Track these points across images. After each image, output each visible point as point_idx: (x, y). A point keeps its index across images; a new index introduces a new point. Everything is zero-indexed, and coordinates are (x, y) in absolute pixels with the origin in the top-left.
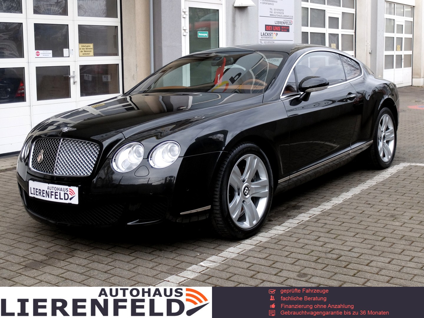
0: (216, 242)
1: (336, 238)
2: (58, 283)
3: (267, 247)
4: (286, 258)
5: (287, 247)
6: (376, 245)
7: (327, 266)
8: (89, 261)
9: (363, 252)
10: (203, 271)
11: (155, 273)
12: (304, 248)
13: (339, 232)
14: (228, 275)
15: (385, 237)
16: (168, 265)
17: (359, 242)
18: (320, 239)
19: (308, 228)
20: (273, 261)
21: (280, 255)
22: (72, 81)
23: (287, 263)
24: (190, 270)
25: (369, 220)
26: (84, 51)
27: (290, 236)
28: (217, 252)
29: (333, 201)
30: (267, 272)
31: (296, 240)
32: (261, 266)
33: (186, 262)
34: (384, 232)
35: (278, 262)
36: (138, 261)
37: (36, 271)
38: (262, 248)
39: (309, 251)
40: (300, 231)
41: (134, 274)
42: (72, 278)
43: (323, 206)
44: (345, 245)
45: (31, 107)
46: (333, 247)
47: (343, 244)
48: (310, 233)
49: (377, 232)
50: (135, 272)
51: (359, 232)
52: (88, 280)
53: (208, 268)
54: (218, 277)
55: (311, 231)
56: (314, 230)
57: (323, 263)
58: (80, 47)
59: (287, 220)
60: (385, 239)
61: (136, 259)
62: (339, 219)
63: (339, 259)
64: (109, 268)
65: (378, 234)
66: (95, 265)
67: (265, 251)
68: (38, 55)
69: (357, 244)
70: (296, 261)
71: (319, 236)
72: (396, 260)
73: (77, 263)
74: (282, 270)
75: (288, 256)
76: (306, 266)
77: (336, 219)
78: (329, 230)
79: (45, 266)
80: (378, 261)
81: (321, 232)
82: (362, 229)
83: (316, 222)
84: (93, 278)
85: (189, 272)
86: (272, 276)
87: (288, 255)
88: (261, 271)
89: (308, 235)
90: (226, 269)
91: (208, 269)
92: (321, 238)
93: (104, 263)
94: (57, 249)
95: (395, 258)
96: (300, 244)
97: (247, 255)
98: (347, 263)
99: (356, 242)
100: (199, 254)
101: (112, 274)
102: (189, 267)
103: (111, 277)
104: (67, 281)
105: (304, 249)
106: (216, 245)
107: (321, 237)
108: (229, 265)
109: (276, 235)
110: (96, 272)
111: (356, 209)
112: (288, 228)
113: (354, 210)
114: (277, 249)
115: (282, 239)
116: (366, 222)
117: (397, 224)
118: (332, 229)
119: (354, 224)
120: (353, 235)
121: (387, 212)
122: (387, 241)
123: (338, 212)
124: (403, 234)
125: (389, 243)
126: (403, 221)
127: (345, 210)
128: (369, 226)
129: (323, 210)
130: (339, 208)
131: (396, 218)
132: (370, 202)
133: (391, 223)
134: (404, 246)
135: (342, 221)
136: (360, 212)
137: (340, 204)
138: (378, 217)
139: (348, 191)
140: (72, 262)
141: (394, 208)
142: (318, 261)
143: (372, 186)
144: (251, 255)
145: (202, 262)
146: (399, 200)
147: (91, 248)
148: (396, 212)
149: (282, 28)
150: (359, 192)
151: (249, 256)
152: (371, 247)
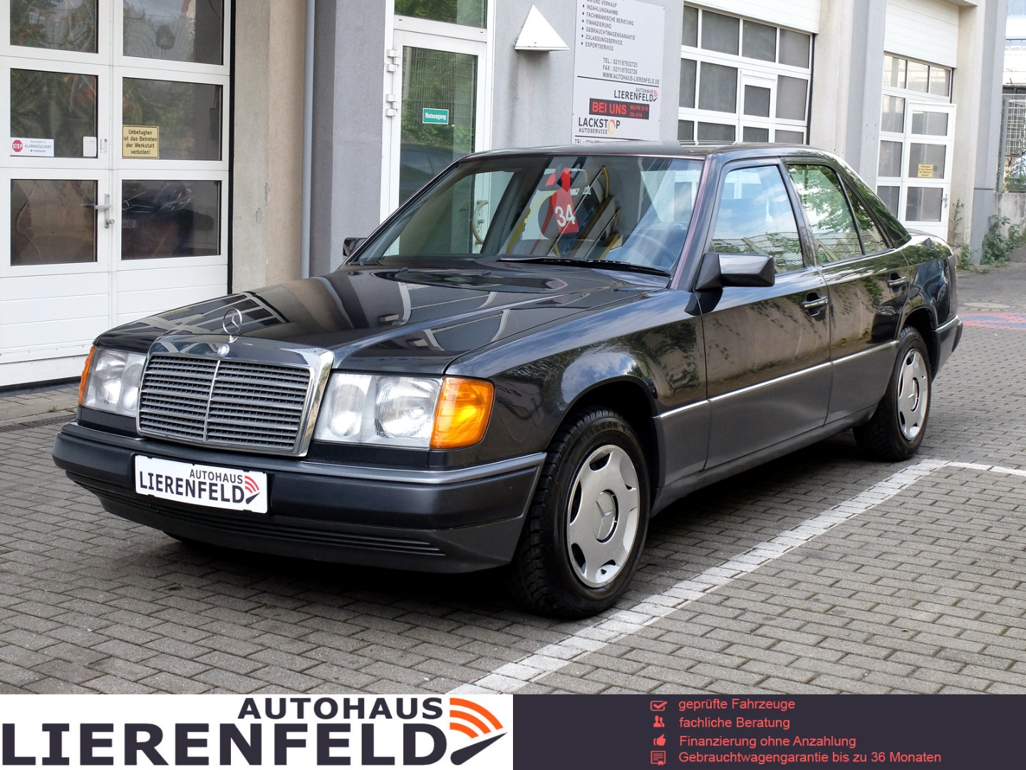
1: (774, 649)
3: (599, 665)
5: (650, 667)
6: (874, 671)
8: (145, 688)
12: (692, 670)
13: (779, 634)
15: (895, 651)
17: (830, 661)
18: (732, 650)
19: (700, 619)
22: (101, 218)
25: (853, 603)
26: (134, 145)
27: (656, 639)
28: (474, 674)
31: (669, 650)
34: (891, 637)
38: (588, 668)
40: (680, 626)
43: (737, 563)
44: (795, 668)
46: (766, 673)
47: (792, 663)
48: (706, 633)
49: (875, 635)
51: (830, 635)
55: (709, 629)
56: (715, 625)
59: (647, 598)
60: (895, 654)
62: (777, 598)
65: (877, 639)
67: (596, 675)
68: (17, 150)
69: (827, 666)
71: (730, 640)
77: (770, 597)
78: (754, 626)
81: (735, 631)
82: (835, 626)
83: (719, 604)
89: (701, 639)
92: (734, 646)
96: (683, 662)
97: (549, 686)
99: (822, 660)
100: (427, 679)
105: (692, 672)
107: (734, 644)
109: (621, 633)
111: (820, 574)
112: (650, 617)
113: (814, 577)
114: (624, 671)
115: (638, 646)
116: (845, 609)
117: (923, 616)
118: (761, 625)
119: (816, 614)
120: (815, 642)
121: (897, 584)
122: (902, 660)
123: (774, 581)
124: (939, 643)
125: (906, 666)
126: (938, 609)
127: (792, 576)
128: (853, 620)
129: (737, 575)
130: (777, 571)
131: (920, 601)
132: (852, 559)
133: (907, 612)
134: (943, 674)
135: (784, 603)
136: (827, 584)
137: (778, 560)
138: (875, 599)
139: (796, 527)
140: (103, 689)
141: (913, 576)
143: (856, 517)
144: (560, 686)
146: (924, 555)
147: (150, 653)
148: (918, 585)
149: (632, 107)
150: (823, 531)
151: (556, 689)
152: (860, 675)
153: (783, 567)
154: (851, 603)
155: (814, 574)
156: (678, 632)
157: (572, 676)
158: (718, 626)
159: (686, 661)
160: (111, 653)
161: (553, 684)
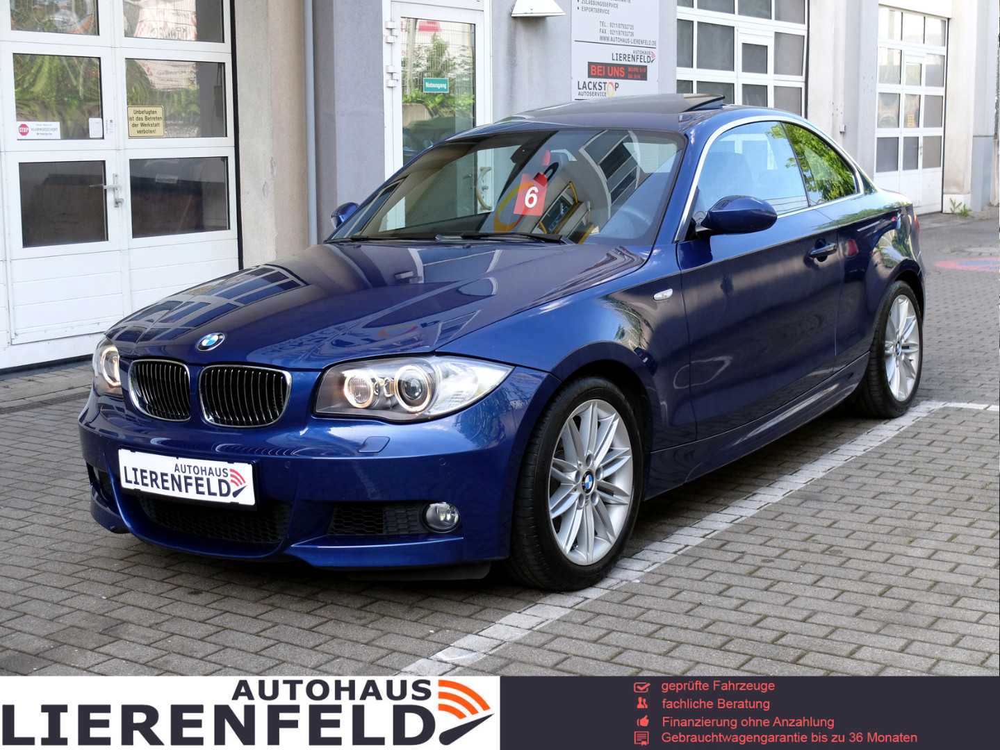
0: (474, 599)
1: (771, 589)
3: (601, 611)
4: (649, 639)
5: (650, 612)
6: (869, 607)
7: (750, 660)
8: (157, 651)
9: (839, 625)
10: (445, 673)
12: (691, 613)
13: (778, 575)
15: (890, 587)
17: (826, 600)
18: (731, 592)
19: (701, 564)
20: (617, 647)
21: (633, 632)
22: (110, 198)
23: (651, 653)
24: (412, 673)
26: (139, 125)
27: (657, 584)
28: (478, 625)
31: (669, 595)
32: (587, 660)
33: (401, 652)
34: (886, 574)
35: (629, 649)
36: (282, 651)
38: (590, 615)
39: (706, 622)
40: (681, 571)
43: (737, 509)
44: (792, 608)
45: (8, 262)
46: (763, 613)
47: (788, 603)
48: (706, 577)
49: (870, 572)
51: (826, 575)
53: (456, 666)
55: (708, 573)
56: (715, 569)
57: (741, 651)
58: (132, 115)
59: (648, 545)
60: (890, 591)
61: (277, 646)
62: (775, 540)
63: (779, 642)
64: (210, 667)
65: (873, 577)
66: (174, 661)
67: (599, 621)
68: (23, 134)
69: (823, 605)
70: (674, 648)
71: (729, 582)
72: (919, 643)
73: (129, 657)
74: (641, 669)
75: (653, 635)
76: (700, 660)
77: (769, 540)
78: (753, 568)
79: (46, 664)
80: (874, 647)
81: (735, 574)
82: (832, 566)
83: (719, 548)
87: (655, 632)
89: (700, 583)
90: (500, 668)
91: (457, 669)
92: (733, 588)
93: (195, 655)
94: (76, 622)
95: (916, 639)
96: (682, 605)
97: (552, 634)
98: (800, 651)
99: (818, 599)
100: (432, 631)
102: (410, 664)
105: (692, 616)
106: (476, 607)
107: (732, 586)
108: (510, 659)
109: (622, 581)
111: (818, 515)
112: (650, 563)
113: (813, 519)
114: (625, 616)
115: (639, 592)
116: (842, 549)
117: (919, 552)
118: (760, 568)
119: (813, 555)
120: (813, 581)
121: (893, 523)
122: (896, 596)
123: (773, 524)
124: (934, 578)
125: (901, 601)
126: (933, 545)
127: (790, 518)
128: (850, 558)
129: (737, 519)
130: (776, 514)
131: (917, 538)
132: (850, 500)
133: (902, 549)
134: (937, 607)
135: (782, 545)
136: (825, 525)
137: (777, 503)
138: (872, 537)
139: (796, 472)
140: (116, 654)
141: (909, 514)
142: (727, 647)
143: (855, 459)
144: (561, 633)
145: (440, 652)
146: (921, 493)
147: (163, 618)
148: (914, 522)
149: (630, 69)
150: (822, 475)
151: (557, 636)
152: (856, 611)
153: (781, 510)
154: (849, 543)
155: (813, 516)
156: (679, 577)
157: (573, 623)
158: (718, 569)
159: (686, 604)
160: (125, 619)
161: (555, 631)
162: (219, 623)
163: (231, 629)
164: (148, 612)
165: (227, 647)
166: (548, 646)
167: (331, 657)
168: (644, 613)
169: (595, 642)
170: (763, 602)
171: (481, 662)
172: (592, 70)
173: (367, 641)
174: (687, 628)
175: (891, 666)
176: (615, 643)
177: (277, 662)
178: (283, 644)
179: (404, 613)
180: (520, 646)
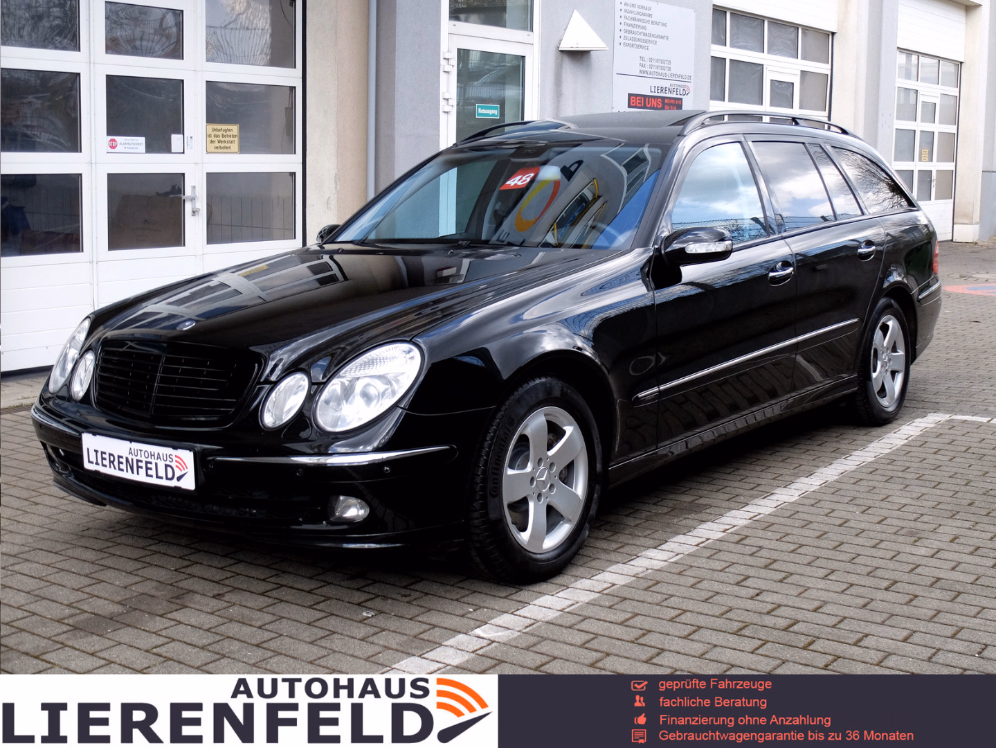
1: (785, 581)
2: (149, 667)
3: (627, 596)
4: (671, 623)
5: (672, 599)
6: (875, 600)
7: (764, 644)
8: (220, 619)
9: (846, 615)
10: (482, 648)
11: (371, 650)
12: (711, 601)
13: (792, 568)
14: (539, 659)
15: (896, 582)
16: (403, 634)
17: (836, 592)
18: (748, 583)
19: (721, 556)
20: (641, 629)
21: (657, 616)
22: (188, 207)
23: (672, 635)
24: (452, 647)
25: (859, 540)
26: (217, 142)
27: (680, 573)
28: (513, 605)
29: (777, 495)
30: (628, 656)
31: (692, 583)
32: (614, 641)
33: (442, 627)
34: (892, 570)
35: (652, 631)
36: (333, 623)
37: (98, 638)
38: (616, 600)
39: (724, 609)
40: (702, 562)
41: (324, 652)
42: (181, 658)
43: (755, 507)
44: (804, 598)
45: (95, 264)
46: (777, 602)
47: (800, 594)
48: (725, 569)
49: (878, 568)
50: (326, 648)
51: (836, 569)
52: (218, 662)
53: (493, 642)
54: (515, 662)
55: (728, 564)
56: (733, 561)
57: (756, 637)
58: (210, 132)
59: (672, 537)
60: (895, 586)
61: (329, 618)
62: (790, 536)
63: (791, 629)
64: (267, 635)
65: (879, 573)
66: (234, 629)
67: (624, 606)
68: (112, 147)
69: (833, 597)
70: (694, 632)
71: (746, 574)
72: (921, 634)
73: (193, 624)
74: (663, 650)
75: (674, 620)
76: (717, 644)
77: (784, 536)
78: (769, 561)
79: (119, 627)
80: (879, 636)
82: (843, 561)
83: (738, 543)
84: (228, 657)
85: (451, 651)
86: (639, 664)
87: (676, 617)
88: (614, 651)
89: (720, 573)
90: (535, 645)
91: (494, 645)
92: (750, 579)
93: (254, 623)
94: (146, 590)
95: (918, 629)
96: (703, 593)
97: (581, 616)
98: (810, 638)
99: (829, 591)
101: (272, 651)
102: (450, 639)
103: (270, 658)
104: (170, 662)
105: (711, 603)
106: (512, 589)
107: (749, 577)
108: (542, 637)
109: (647, 569)
110: (236, 646)
111: (830, 515)
112: (674, 554)
114: (649, 601)
115: (662, 580)
117: (923, 551)
118: (775, 561)
119: (824, 550)
120: (823, 575)
121: (901, 523)
122: (901, 591)
123: (789, 521)
124: (936, 575)
125: (906, 596)
126: (936, 544)
127: (805, 517)
128: (859, 555)
129: (755, 516)
130: (791, 513)
131: (921, 538)
132: (860, 502)
133: (908, 549)
135: (796, 541)
136: (837, 523)
137: (792, 503)
138: (879, 536)
139: (811, 475)
140: (182, 619)
141: (915, 516)
142: (743, 632)
143: (866, 465)
144: (591, 615)
145: (478, 629)
146: (926, 497)
147: (226, 589)
148: (919, 523)
149: (666, 101)
150: (836, 478)
151: (586, 618)
152: (863, 603)
153: (797, 509)
156: (700, 568)
157: (602, 606)
158: (736, 561)
159: (706, 593)
160: (191, 589)
161: (585, 613)
162: (276, 596)
163: (287, 602)
164: (212, 584)
165: (283, 618)
166: (577, 627)
167: (377, 630)
168: (666, 599)
169: (621, 624)
170: (777, 593)
171: (515, 639)
172: (632, 101)
173: (410, 616)
174: (707, 615)
175: (895, 654)
176: (639, 626)
177: (328, 633)
178: (334, 617)
179: (446, 592)
180: (552, 626)
